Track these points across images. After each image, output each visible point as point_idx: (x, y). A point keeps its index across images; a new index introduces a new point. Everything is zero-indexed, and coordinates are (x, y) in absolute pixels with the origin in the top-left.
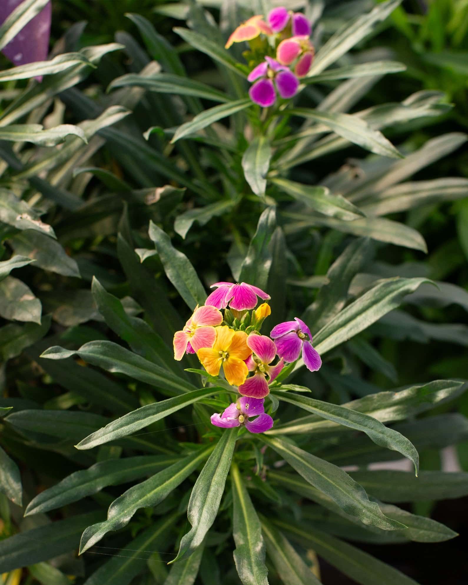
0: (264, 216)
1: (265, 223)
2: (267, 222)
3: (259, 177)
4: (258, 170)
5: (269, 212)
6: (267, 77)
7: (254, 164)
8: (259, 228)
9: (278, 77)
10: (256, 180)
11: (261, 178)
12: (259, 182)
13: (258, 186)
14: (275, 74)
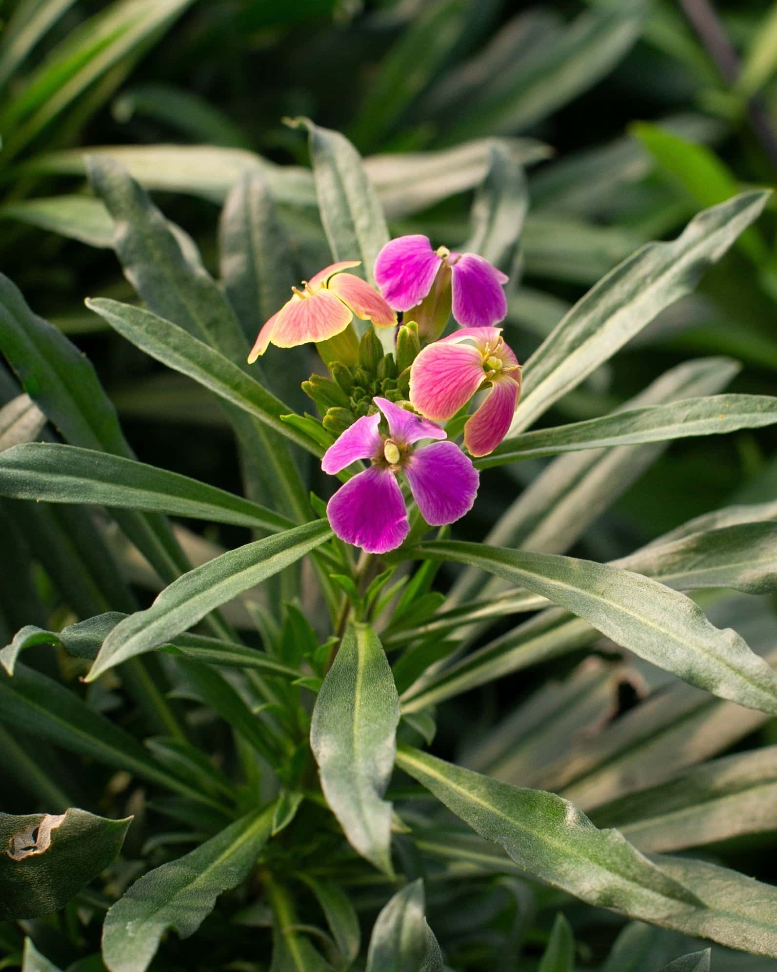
0: (387, 920)
1: (391, 945)
2: (397, 942)
3: (368, 795)
4: (361, 767)
5: (404, 908)
6: (383, 462)
7: (349, 742)
8: (375, 960)
9: (414, 461)
10: (358, 803)
11: (374, 796)
12: (368, 813)
13: (365, 826)
14: (404, 454)
